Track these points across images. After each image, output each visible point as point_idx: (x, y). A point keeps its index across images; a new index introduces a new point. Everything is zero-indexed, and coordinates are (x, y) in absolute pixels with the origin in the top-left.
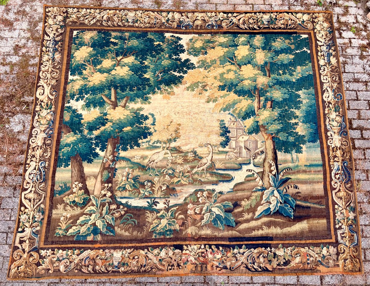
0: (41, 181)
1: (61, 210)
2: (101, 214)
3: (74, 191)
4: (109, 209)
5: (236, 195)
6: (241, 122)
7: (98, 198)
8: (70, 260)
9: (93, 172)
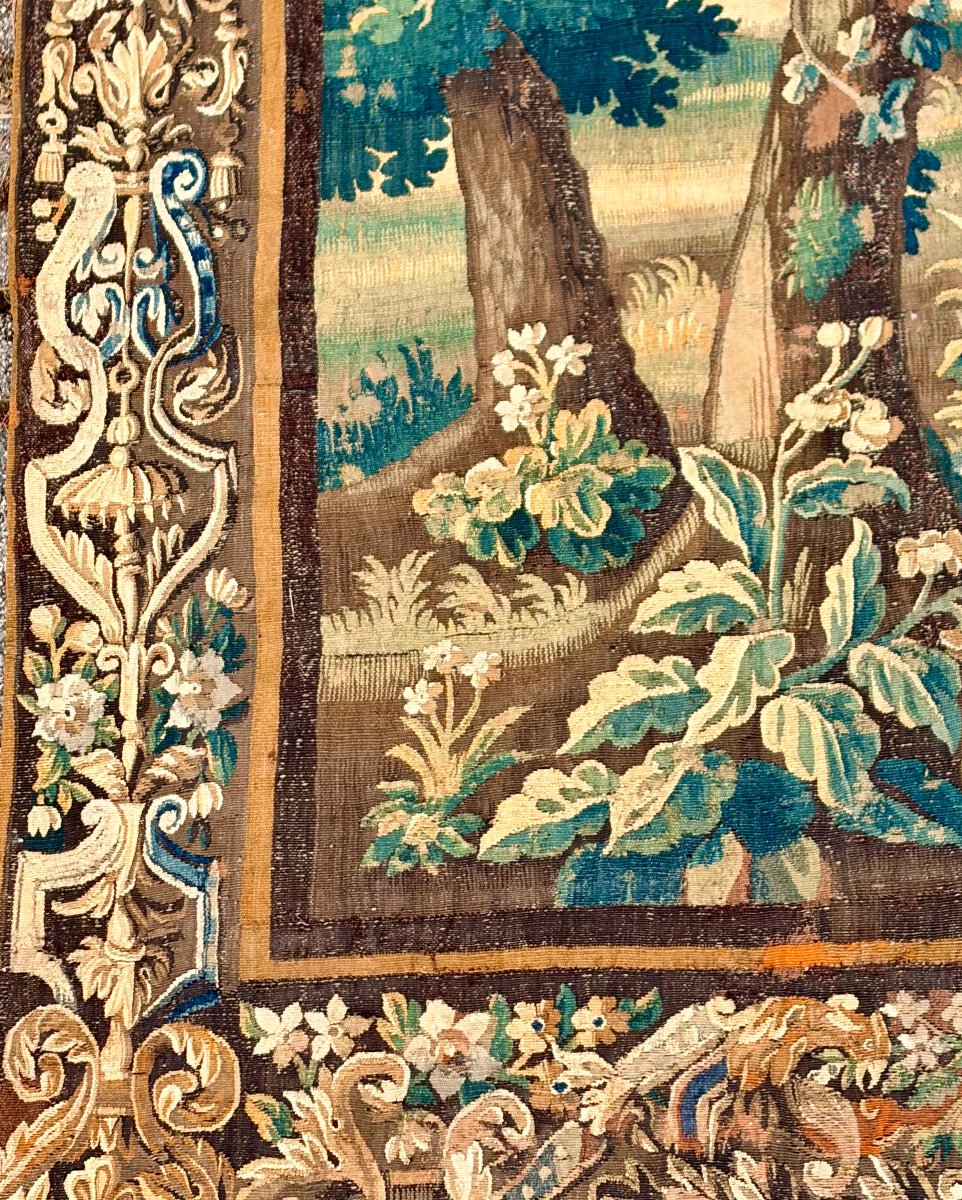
0: (187, 346)
1: (401, 613)
2: (809, 637)
3: (509, 425)
4: (888, 578)
7: (766, 476)
8: (541, 1103)
9: (685, 216)
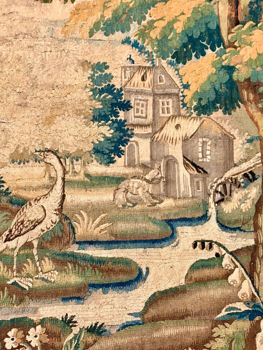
5: (156, 335)
6: (171, 71)
